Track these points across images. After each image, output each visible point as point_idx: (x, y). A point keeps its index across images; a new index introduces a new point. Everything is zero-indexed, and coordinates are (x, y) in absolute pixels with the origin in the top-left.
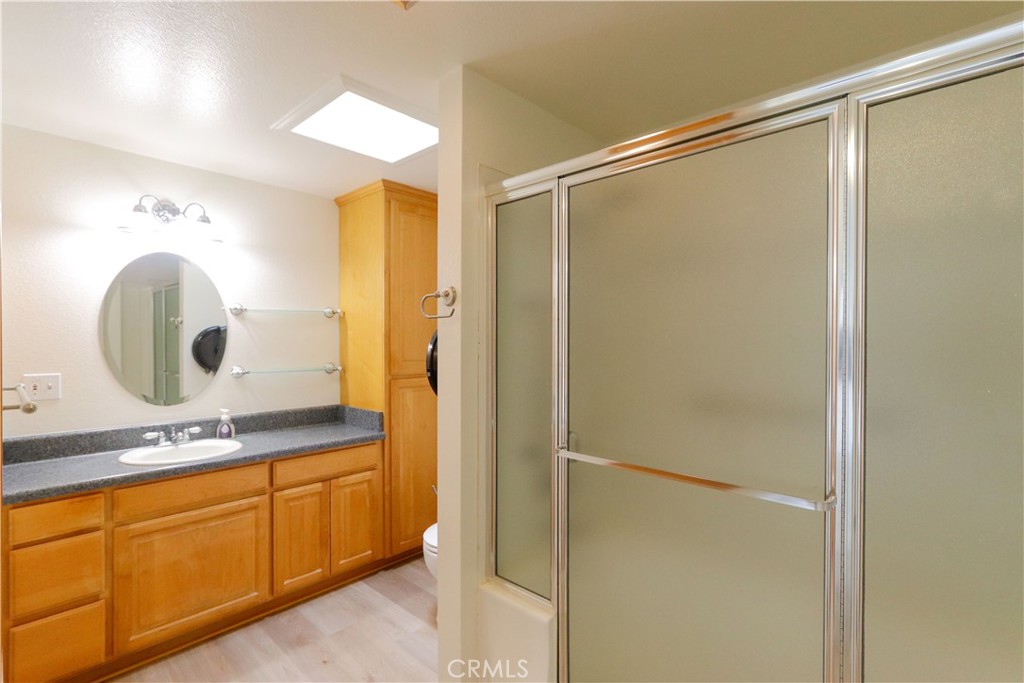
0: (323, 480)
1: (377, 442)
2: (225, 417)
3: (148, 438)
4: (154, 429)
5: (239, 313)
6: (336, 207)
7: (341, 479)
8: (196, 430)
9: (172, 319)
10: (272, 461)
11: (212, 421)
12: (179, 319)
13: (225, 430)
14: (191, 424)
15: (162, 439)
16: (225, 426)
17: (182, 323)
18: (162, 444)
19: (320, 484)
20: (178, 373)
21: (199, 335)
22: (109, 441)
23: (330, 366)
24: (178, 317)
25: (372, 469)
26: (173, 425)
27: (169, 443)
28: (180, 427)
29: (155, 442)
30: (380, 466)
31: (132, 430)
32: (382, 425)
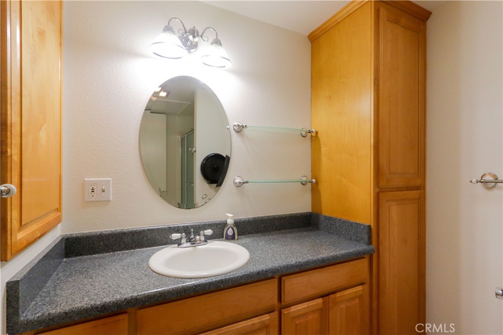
0: (322, 296)
1: (365, 256)
2: (230, 221)
3: (173, 239)
4: (177, 230)
5: (240, 129)
6: (309, 42)
7: (338, 295)
8: (209, 232)
9: (190, 149)
10: (279, 276)
11: (220, 224)
12: (194, 149)
13: (230, 232)
14: (205, 227)
15: (184, 240)
16: (230, 229)
17: (195, 151)
18: (184, 245)
19: (320, 301)
20: (193, 184)
21: (204, 160)
22: (145, 238)
23: (304, 179)
24: (193, 148)
25: (362, 284)
26: (192, 226)
27: (189, 244)
28: (198, 229)
29: (178, 242)
30: (368, 281)
31: (162, 229)
32: (370, 238)
